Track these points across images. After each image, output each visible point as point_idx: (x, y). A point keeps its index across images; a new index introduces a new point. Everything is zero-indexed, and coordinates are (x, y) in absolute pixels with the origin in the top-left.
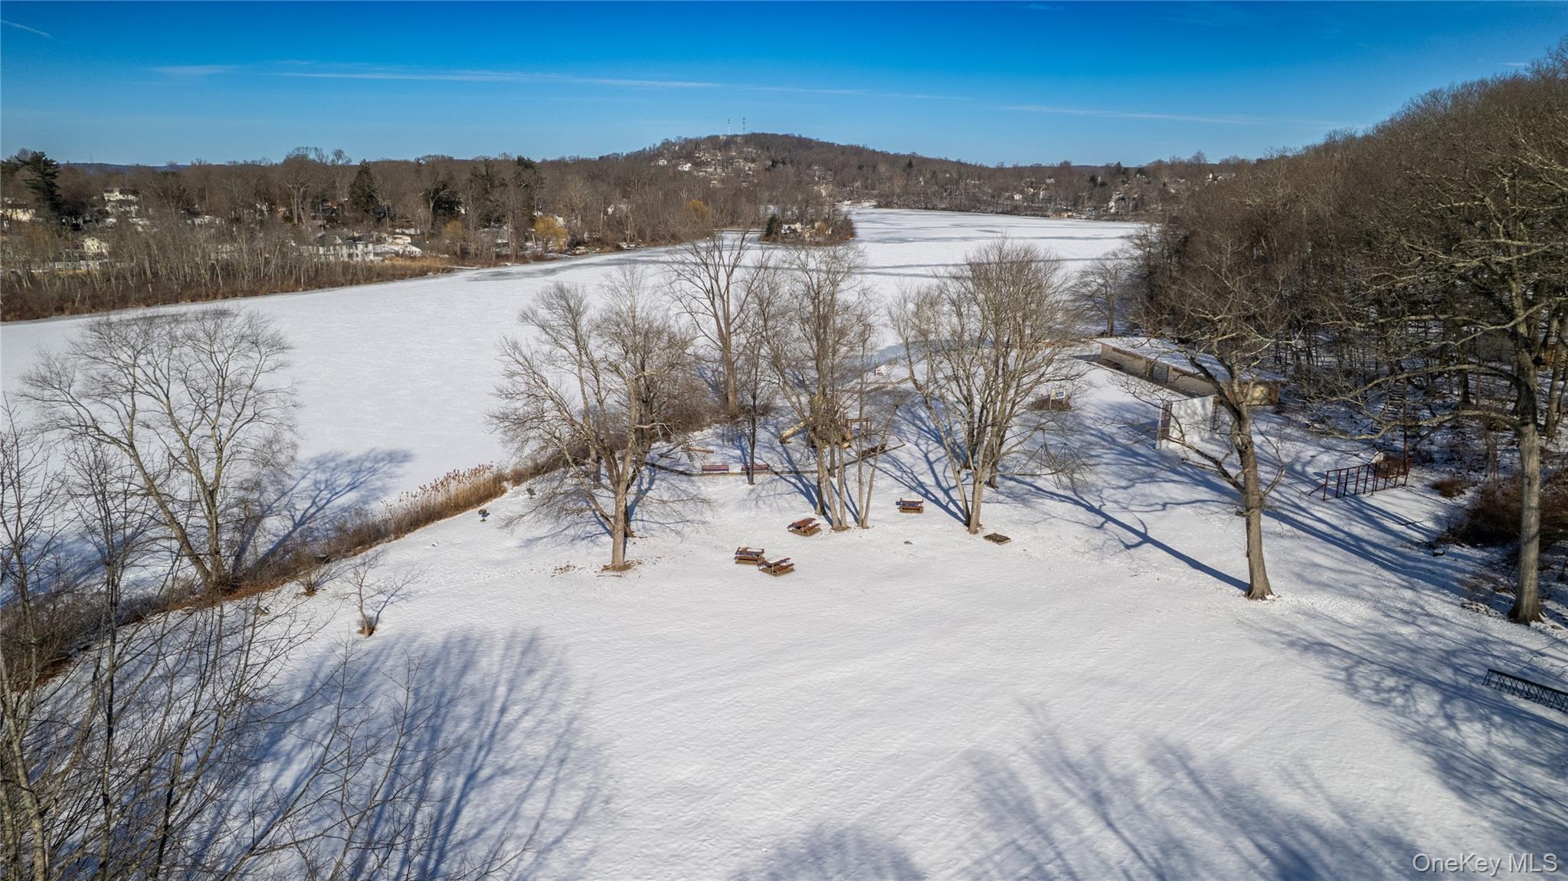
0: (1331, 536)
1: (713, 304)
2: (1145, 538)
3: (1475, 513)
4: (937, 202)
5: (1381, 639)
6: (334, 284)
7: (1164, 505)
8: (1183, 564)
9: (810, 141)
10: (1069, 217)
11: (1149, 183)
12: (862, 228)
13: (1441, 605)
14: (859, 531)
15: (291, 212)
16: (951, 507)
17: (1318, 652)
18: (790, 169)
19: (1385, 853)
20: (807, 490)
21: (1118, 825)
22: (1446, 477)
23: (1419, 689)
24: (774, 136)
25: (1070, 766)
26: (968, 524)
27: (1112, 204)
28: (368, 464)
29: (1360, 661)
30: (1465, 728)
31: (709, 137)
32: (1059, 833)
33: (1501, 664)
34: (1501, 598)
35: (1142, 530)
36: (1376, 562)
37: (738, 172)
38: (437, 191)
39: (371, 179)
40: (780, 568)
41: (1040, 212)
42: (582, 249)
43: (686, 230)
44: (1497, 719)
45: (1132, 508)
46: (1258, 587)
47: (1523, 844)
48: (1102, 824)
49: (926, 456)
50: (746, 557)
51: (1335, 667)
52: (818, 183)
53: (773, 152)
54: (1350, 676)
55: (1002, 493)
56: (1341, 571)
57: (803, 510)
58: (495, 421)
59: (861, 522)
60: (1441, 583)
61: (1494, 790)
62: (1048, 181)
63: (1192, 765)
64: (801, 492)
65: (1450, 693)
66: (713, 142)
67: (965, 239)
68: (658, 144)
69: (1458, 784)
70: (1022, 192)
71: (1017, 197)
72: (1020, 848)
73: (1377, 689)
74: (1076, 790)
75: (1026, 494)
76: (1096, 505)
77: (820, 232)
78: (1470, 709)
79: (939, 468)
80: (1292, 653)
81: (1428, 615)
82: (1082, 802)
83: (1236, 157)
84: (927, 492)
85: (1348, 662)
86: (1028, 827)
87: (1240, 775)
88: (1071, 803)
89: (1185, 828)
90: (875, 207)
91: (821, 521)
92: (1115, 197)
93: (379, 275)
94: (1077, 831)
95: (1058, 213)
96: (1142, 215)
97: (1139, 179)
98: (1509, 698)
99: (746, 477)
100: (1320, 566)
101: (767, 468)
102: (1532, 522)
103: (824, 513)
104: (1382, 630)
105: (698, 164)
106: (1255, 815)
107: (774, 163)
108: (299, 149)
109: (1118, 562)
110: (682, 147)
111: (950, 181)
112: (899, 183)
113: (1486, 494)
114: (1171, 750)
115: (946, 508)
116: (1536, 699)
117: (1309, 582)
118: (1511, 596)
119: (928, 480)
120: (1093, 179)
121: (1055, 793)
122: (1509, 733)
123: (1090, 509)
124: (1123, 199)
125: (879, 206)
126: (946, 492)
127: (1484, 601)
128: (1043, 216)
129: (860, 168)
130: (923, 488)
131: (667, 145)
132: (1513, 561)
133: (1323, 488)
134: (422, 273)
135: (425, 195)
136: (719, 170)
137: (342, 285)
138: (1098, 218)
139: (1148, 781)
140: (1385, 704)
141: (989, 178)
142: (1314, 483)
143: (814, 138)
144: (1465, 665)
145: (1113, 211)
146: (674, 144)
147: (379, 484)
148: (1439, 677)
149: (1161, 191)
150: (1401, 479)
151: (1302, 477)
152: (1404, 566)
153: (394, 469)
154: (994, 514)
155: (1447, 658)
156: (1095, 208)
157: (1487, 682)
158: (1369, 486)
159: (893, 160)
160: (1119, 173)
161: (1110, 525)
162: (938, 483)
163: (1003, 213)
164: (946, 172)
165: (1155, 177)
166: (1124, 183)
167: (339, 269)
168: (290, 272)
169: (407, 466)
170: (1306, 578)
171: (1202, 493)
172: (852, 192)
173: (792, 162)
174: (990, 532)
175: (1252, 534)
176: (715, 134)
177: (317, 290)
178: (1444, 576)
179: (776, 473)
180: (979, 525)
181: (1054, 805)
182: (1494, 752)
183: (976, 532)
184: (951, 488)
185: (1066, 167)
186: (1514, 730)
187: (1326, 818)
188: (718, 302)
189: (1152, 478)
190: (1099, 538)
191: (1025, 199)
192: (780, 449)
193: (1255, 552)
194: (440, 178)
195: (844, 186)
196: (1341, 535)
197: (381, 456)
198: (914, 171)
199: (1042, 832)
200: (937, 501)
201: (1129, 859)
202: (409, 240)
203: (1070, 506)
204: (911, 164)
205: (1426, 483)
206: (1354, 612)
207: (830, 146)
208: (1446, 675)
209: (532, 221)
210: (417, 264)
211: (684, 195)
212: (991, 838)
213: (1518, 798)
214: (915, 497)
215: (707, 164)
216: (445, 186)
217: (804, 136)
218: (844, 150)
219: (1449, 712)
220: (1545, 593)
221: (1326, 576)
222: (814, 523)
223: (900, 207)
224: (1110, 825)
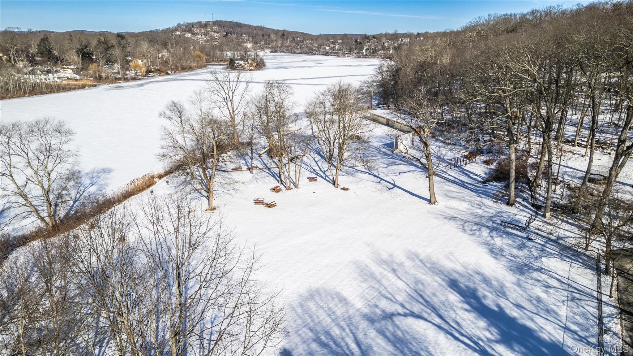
0: (454, 181)
1: (227, 104)
2: (395, 186)
3: (496, 170)
4: (295, 50)
5: (472, 214)
6: (42, 93)
7: (400, 173)
8: (408, 194)
9: (241, 24)
10: (348, 56)
11: (377, 42)
12: (268, 63)
13: (488, 202)
14: (296, 189)
15: (10, 58)
16: (327, 178)
17: (453, 220)
18: (234, 36)
19: (476, 276)
20: (273, 174)
21: (401, 277)
22: (488, 158)
23: (483, 229)
24: (225, 21)
25: (384, 262)
26: (334, 184)
27: (364, 51)
28: (95, 174)
29: (466, 222)
30: (496, 239)
31: (197, 22)
32: (384, 282)
33: (505, 219)
34: (504, 198)
35: (393, 183)
36: (468, 189)
37: (212, 37)
38: (82, 49)
39: (49, 43)
40: (271, 205)
41: (336, 54)
42: (152, 74)
43: (195, 64)
44: (504, 236)
45: (389, 175)
46: (433, 200)
47: (511, 270)
48: (396, 278)
49: (314, 159)
50: (258, 202)
51: (459, 224)
52: (246, 42)
53: (225, 29)
54: (463, 227)
55: (344, 172)
56: (459, 193)
57: (275, 183)
58: (160, 157)
59: (296, 186)
60: (487, 195)
61: (504, 256)
62: (339, 41)
63: (420, 258)
64: (272, 176)
65: (492, 229)
66: (200, 25)
67: (309, 67)
68: (176, 25)
69: (494, 256)
70: (329, 46)
71: (327, 48)
72: (373, 287)
73: (471, 230)
74: (386, 268)
75: (352, 171)
76: (377, 174)
77: (251, 65)
78: (497, 234)
79: (319, 163)
80: (446, 221)
81: (485, 205)
82: (389, 272)
83: (409, 32)
84: (317, 173)
85: (463, 223)
86: (375, 281)
87: (434, 259)
88: (386, 273)
89: (420, 276)
90: (271, 52)
91: (281, 186)
92: (365, 48)
93: (63, 89)
94: (389, 281)
95: (344, 55)
96: (376, 56)
97: (374, 41)
98: (507, 229)
99: (249, 171)
100: (451, 191)
101: (256, 167)
102: (513, 173)
103: (282, 184)
104: (471, 211)
105: (194, 34)
106: (440, 271)
107: (227, 34)
108: (8, 28)
109: (387, 194)
110: (186, 27)
111: (300, 41)
112: (280, 42)
113: (499, 164)
114: (414, 254)
115: (325, 179)
116: (514, 229)
117: (449, 197)
118: (507, 198)
119: (317, 168)
120: (356, 41)
121: (381, 270)
122: (507, 239)
123: (375, 176)
124: (368, 49)
125: (272, 52)
126: (324, 173)
127: (500, 200)
128: (338, 56)
129: (263, 36)
130: (315, 172)
131: (179, 25)
132: (508, 187)
133: (451, 164)
134: (83, 87)
135: (77, 51)
136: (203, 37)
137: (47, 93)
138: (359, 57)
139: (408, 264)
140: (473, 235)
141: (316, 40)
142: (448, 162)
143: (242, 22)
144: (495, 221)
145: (365, 54)
146: (183, 25)
147: (103, 182)
148: (488, 225)
149: (382, 45)
150: (474, 160)
151: (443, 160)
152: (476, 190)
153: (107, 176)
154: (343, 180)
155: (490, 219)
156: (358, 53)
157: (501, 225)
158: (465, 162)
159: (277, 32)
160: (366, 38)
161: (382, 181)
162: (321, 170)
163: (322, 55)
164: (298, 37)
165: (380, 40)
166: (368, 42)
167: (44, 86)
168: (20, 88)
169: (112, 174)
170: (448, 195)
171: (412, 168)
172: (260, 46)
173: (234, 33)
174: (342, 187)
175: (431, 183)
176: (200, 21)
177: (35, 96)
178: (488, 192)
179: (261, 169)
180: (338, 185)
181: (381, 274)
182: (504, 246)
183: (337, 187)
184: (325, 171)
185: (345, 35)
186: (509, 239)
187: (460, 269)
188: (229, 103)
189: (394, 163)
190: (379, 186)
191: (331, 49)
192: (260, 160)
193: (432, 189)
194: (83, 43)
195: (257, 43)
196: (457, 180)
197: (99, 171)
198: (285, 37)
199: (379, 281)
200: (321, 176)
201: (405, 287)
202: (71, 71)
203: (368, 175)
204: (283, 34)
205: (482, 161)
206: (463, 206)
207: (250, 26)
208: (490, 224)
209: (128, 62)
210: (80, 83)
211: (192, 49)
212: (364, 285)
213: (510, 257)
214: (313, 175)
215: (198, 34)
216: (86, 47)
217: (238, 22)
218: (255, 28)
219: (492, 235)
220: (517, 196)
221: (454, 195)
222: (279, 188)
223: (280, 52)
224: (399, 278)
